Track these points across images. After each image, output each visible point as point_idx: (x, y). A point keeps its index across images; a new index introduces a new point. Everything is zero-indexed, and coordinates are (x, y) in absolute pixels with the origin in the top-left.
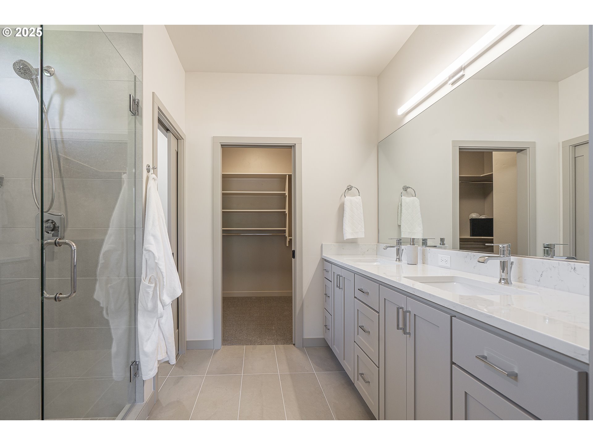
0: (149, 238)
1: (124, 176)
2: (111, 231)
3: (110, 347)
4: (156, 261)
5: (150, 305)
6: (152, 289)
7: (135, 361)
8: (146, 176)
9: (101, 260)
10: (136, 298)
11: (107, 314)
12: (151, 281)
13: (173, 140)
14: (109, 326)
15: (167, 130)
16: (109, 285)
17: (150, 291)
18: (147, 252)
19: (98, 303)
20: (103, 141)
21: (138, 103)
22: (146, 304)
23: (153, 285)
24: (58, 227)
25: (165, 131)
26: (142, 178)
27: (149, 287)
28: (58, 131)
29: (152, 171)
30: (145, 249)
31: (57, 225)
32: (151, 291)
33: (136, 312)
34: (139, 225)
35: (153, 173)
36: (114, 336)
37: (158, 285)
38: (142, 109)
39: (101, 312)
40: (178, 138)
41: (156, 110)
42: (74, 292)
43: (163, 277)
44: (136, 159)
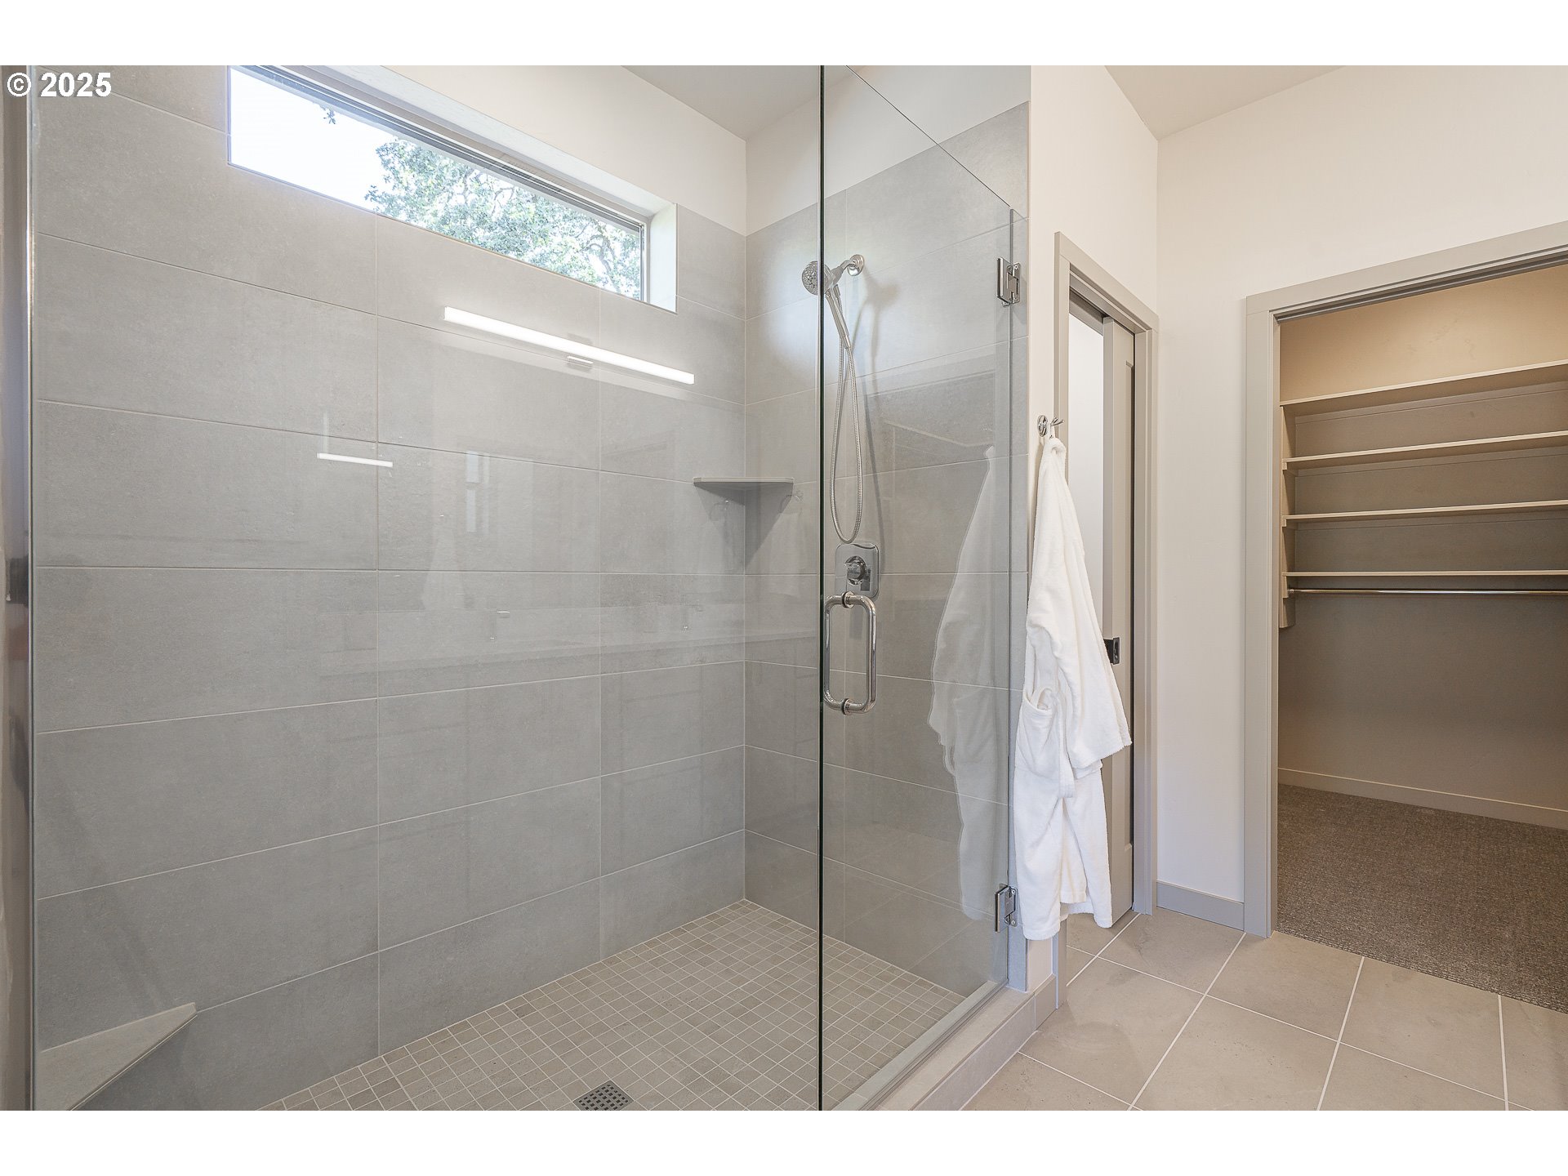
0: (1040, 596)
1: (990, 452)
2: (961, 578)
3: (956, 839)
4: (1056, 654)
5: (1041, 761)
6: (1046, 723)
7: (1007, 886)
8: (1038, 444)
9: (940, 644)
10: (1012, 737)
11: (952, 763)
12: (1046, 701)
13: (1121, 338)
14: (954, 790)
15: (1103, 316)
16: (956, 699)
17: (1040, 727)
18: (1036, 629)
19: (935, 736)
20: (945, 382)
21: (1017, 271)
22: (1032, 755)
23: (1049, 712)
24: (869, 571)
25: (1097, 318)
26: (1026, 451)
27: (1040, 716)
28: (869, 379)
29: (1051, 431)
30: (1031, 622)
31: (868, 567)
32: (1042, 725)
33: (1011, 772)
34: (1019, 565)
35: (1054, 435)
36: (964, 818)
37: (1061, 713)
38: (1026, 284)
39: (941, 756)
40: (1135, 329)
41: (1065, 273)
42: (872, 701)
43: (1073, 697)
44: (1013, 407)
